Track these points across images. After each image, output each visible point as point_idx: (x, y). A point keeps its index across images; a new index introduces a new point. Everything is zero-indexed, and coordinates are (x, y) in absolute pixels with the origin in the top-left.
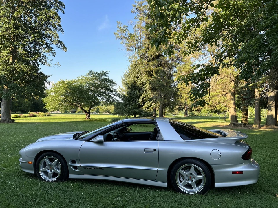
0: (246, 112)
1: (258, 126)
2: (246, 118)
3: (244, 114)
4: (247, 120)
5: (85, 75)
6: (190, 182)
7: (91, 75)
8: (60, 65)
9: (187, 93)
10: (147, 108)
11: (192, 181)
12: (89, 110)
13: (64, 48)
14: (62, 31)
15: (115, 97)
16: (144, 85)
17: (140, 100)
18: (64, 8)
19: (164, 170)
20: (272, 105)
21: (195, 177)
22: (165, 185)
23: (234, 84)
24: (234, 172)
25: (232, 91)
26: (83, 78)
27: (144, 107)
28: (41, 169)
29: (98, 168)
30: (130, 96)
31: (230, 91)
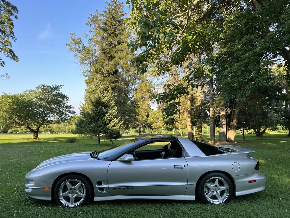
0: (200, 129)
1: (213, 142)
2: (201, 135)
3: (199, 131)
4: (202, 136)
5: (34, 89)
6: (215, 193)
7: (43, 88)
8: (10, 77)
9: (144, 110)
10: (113, 126)
11: (217, 192)
12: (38, 129)
13: (15, 57)
14: (14, 39)
15: (69, 114)
16: (110, 102)
17: (106, 118)
18: (18, 13)
19: (193, 184)
20: (223, 123)
21: (219, 189)
22: (193, 198)
23: (190, 103)
24: (250, 182)
25: (189, 109)
26: (31, 92)
27: (110, 125)
28: (61, 194)
29: (128, 188)
30: (95, 114)
31: (187, 110)
